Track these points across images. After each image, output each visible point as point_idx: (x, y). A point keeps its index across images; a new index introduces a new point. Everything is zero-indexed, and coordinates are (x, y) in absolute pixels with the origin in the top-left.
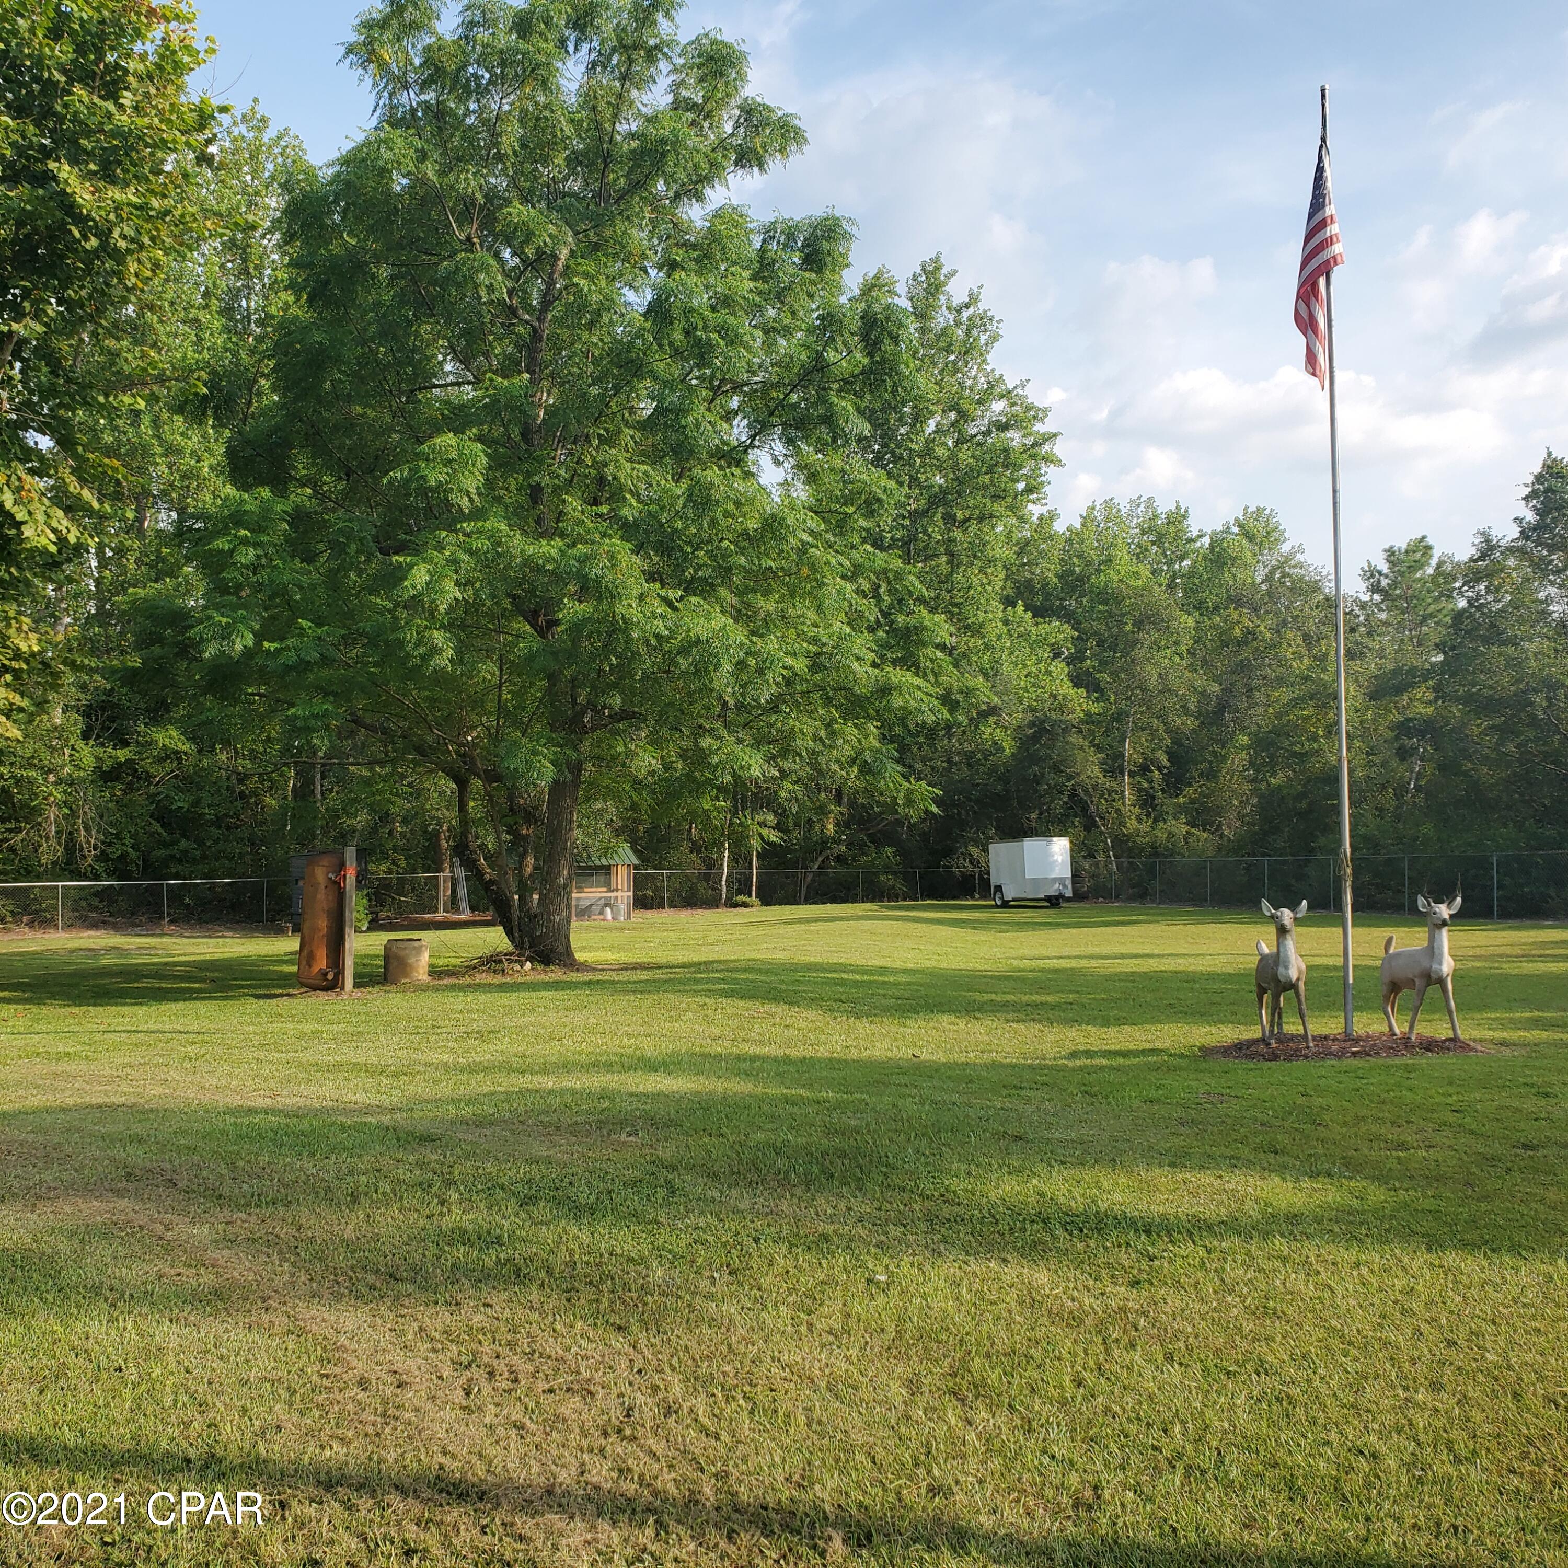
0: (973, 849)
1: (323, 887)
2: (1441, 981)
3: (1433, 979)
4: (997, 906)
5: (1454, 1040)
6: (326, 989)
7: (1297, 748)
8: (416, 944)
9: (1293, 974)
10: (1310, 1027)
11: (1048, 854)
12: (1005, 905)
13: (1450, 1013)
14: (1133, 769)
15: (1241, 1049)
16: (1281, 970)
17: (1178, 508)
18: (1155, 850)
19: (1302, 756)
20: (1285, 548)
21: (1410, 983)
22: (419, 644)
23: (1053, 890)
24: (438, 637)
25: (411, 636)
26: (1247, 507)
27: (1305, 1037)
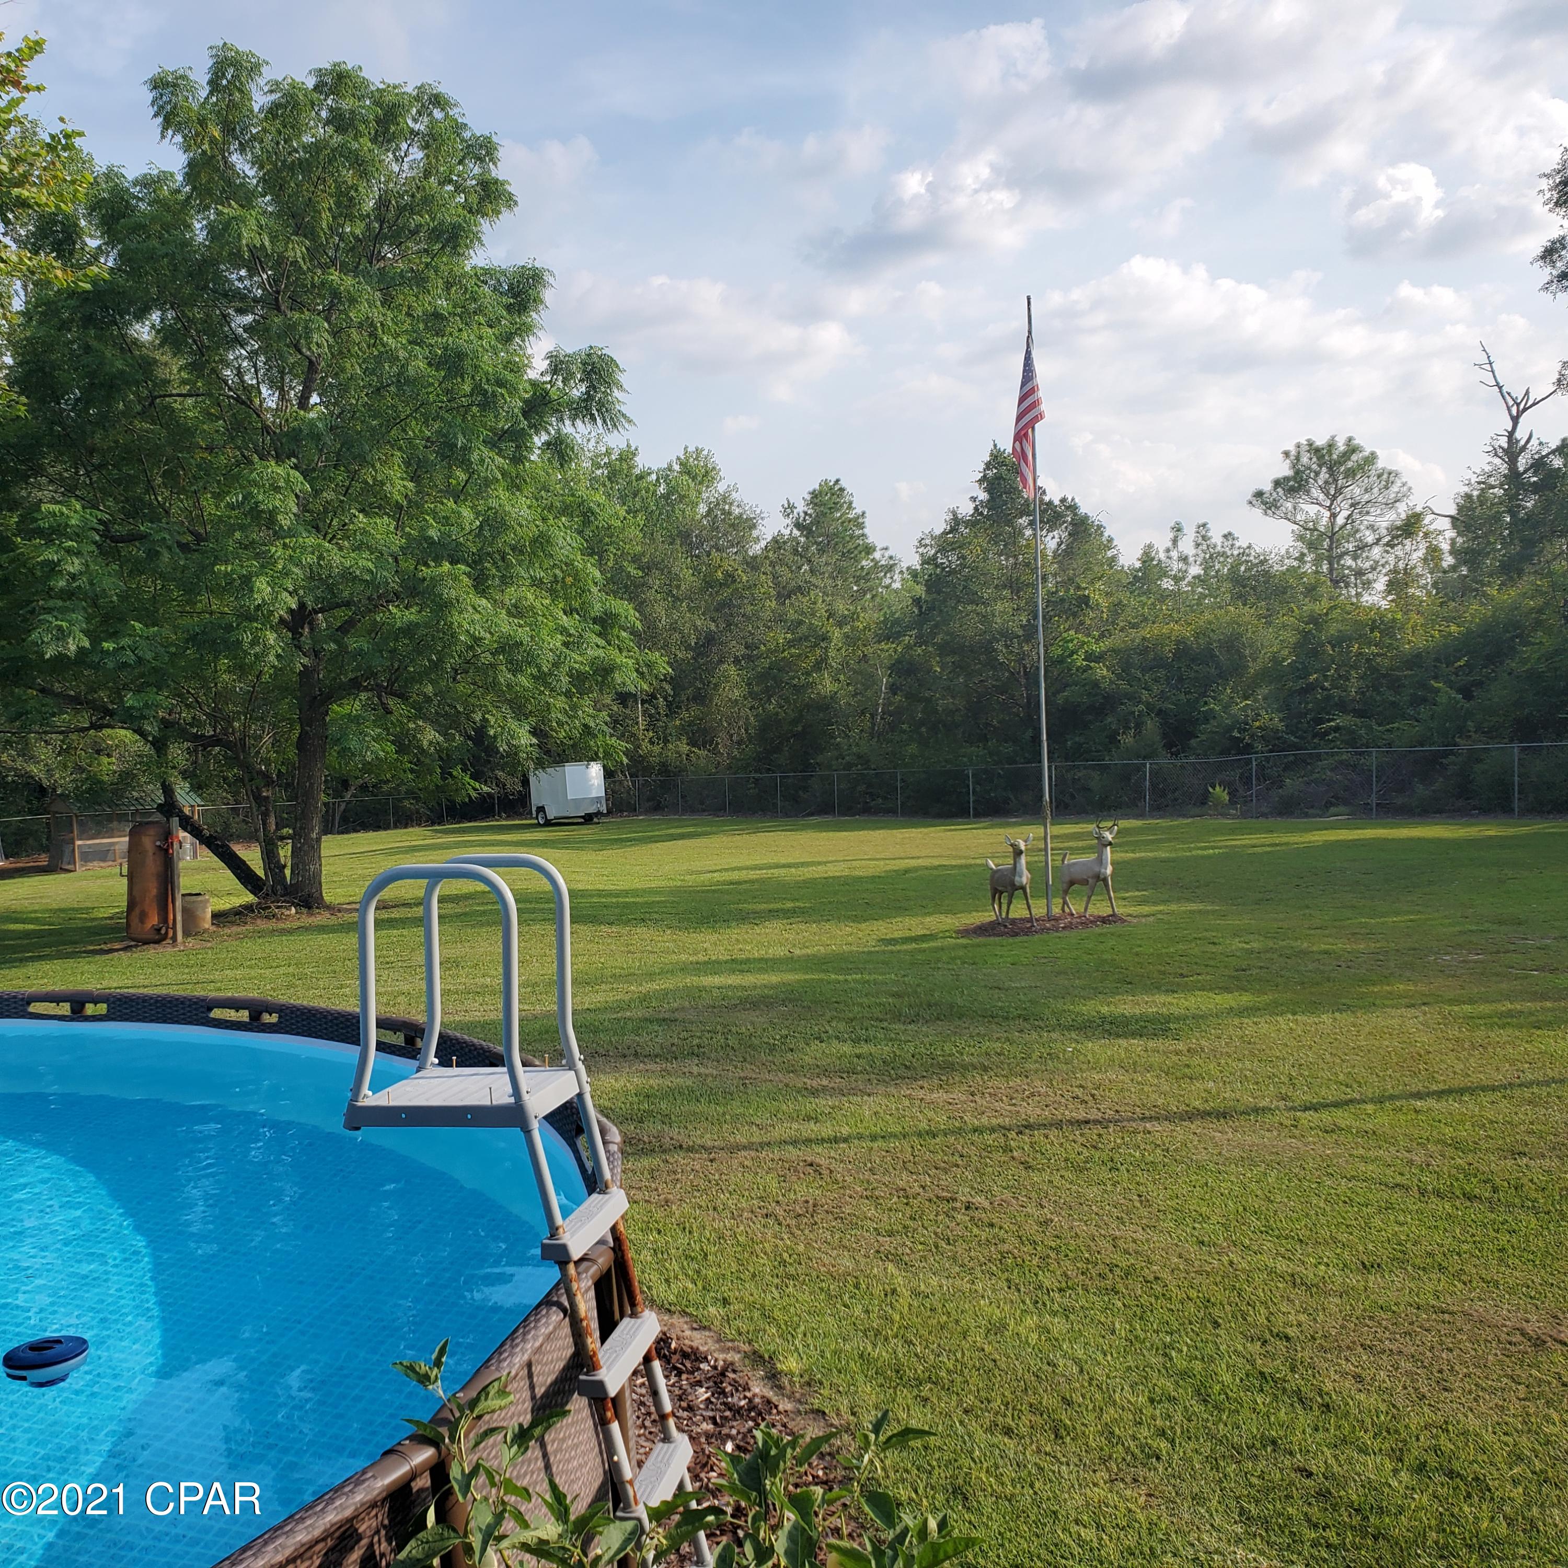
0: (500, 773)
1: (150, 853)
2: (1105, 880)
3: (1100, 879)
4: (539, 825)
5: (1114, 915)
6: (158, 942)
7: (795, 681)
8: (200, 898)
9: (1024, 880)
10: (1034, 911)
11: (586, 779)
12: (548, 823)
13: (1110, 899)
14: (645, 698)
15: (983, 930)
16: (1017, 878)
17: (628, 446)
18: (664, 768)
19: (798, 689)
20: (721, 487)
21: (1084, 882)
22: (254, 643)
23: (592, 810)
24: (271, 637)
25: (247, 638)
26: (686, 448)
27: (1030, 920)
